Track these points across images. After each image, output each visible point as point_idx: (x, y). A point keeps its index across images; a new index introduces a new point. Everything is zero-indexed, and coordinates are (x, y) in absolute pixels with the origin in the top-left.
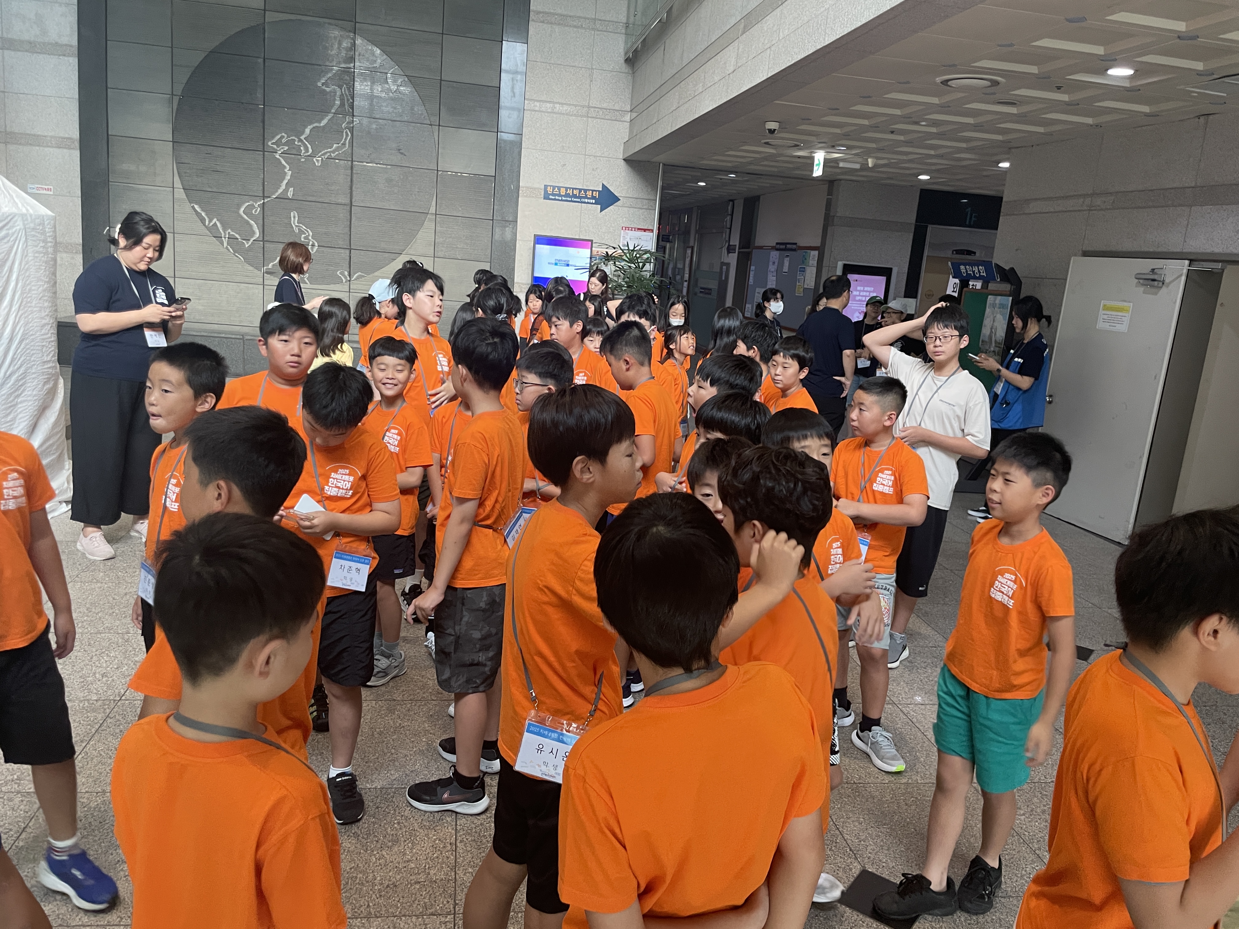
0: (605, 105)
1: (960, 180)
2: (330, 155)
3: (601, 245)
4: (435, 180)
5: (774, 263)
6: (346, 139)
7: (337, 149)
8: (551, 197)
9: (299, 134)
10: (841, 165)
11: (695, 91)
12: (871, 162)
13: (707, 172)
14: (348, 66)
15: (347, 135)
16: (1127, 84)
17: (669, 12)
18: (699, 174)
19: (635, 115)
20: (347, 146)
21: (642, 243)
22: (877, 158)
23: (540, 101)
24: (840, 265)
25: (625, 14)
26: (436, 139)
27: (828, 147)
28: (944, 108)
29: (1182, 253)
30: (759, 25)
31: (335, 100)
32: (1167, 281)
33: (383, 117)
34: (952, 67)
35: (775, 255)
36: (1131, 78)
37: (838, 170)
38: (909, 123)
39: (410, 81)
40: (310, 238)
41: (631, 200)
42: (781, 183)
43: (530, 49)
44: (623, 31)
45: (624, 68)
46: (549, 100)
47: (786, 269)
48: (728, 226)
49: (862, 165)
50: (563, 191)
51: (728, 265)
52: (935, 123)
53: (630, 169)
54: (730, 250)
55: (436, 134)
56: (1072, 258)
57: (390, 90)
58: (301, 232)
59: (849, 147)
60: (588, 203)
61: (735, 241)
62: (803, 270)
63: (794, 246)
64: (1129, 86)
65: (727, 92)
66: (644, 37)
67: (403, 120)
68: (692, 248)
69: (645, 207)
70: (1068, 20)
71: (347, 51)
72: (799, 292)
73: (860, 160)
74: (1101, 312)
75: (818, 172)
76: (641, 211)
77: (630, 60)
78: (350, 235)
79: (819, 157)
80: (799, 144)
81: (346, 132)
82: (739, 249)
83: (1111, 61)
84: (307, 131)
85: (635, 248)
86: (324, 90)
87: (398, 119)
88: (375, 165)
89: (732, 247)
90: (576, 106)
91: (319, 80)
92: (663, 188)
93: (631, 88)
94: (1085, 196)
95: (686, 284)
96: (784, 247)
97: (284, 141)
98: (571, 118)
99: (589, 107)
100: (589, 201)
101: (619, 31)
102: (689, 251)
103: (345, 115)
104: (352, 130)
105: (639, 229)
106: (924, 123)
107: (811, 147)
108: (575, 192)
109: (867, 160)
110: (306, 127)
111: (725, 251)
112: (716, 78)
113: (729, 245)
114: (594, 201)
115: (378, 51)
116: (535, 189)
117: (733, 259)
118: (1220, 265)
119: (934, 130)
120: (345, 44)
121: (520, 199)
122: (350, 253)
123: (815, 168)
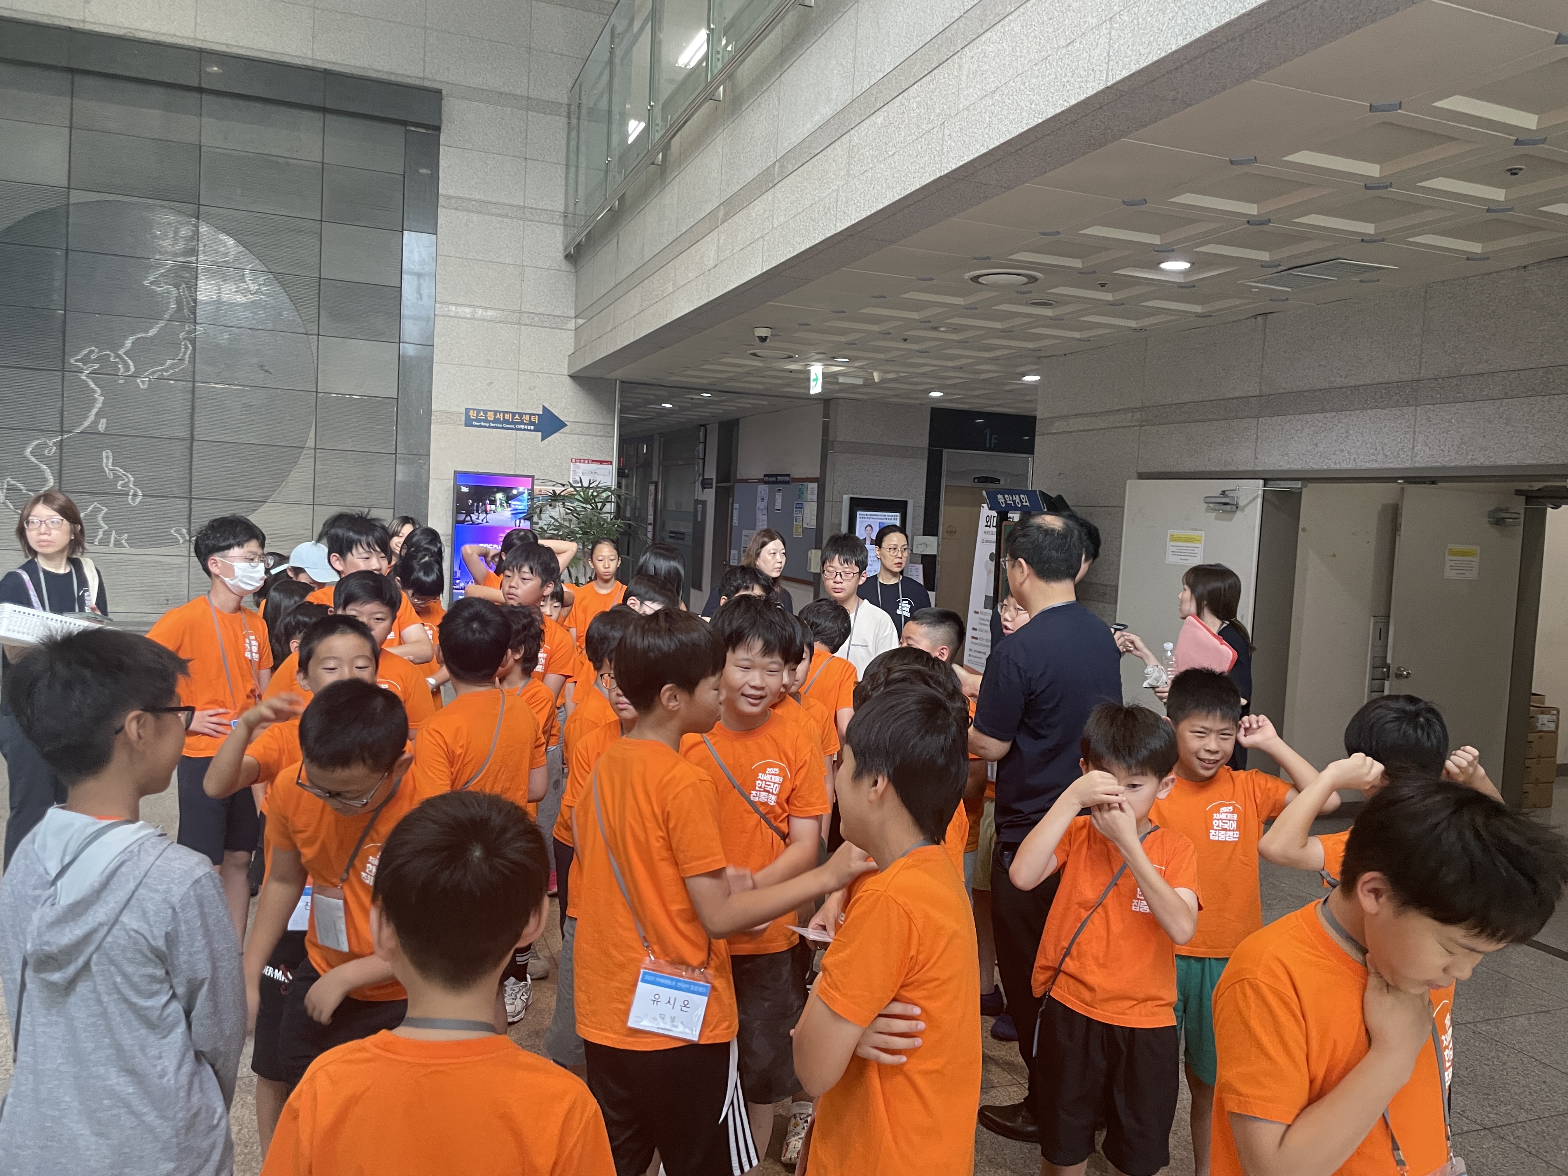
0: (541, 310)
1: (979, 396)
2: (162, 375)
3: (544, 481)
4: (314, 404)
5: (763, 499)
6: (185, 354)
7: (172, 367)
8: (474, 423)
9: (115, 346)
10: (841, 380)
11: (663, 291)
12: (876, 376)
13: (675, 391)
14: (189, 259)
15: (187, 348)
16: (1181, 280)
17: (622, 199)
18: (665, 393)
19: (581, 321)
20: (187, 362)
21: (599, 479)
22: (885, 372)
23: (456, 305)
24: (846, 498)
25: (562, 202)
26: (315, 352)
27: (827, 360)
28: (970, 310)
29: (1255, 472)
30: (745, 211)
31: (169, 303)
32: (1241, 504)
33: (240, 325)
34: (984, 260)
35: (763, 489)
36: (1185, 273)
37: (836, 387)
38: (926, 329)
39: (277, 279)
40: (131, 485)
41: (582, 425)
42: (766, 403)
43: (440, 241)
44: (561, 222)
45: (565, 265)
46: (468, 303)
47: (778, 506)
48: (701, 456)
49: (866, 379)
50: (490, 416)
51: (704, 503)
52: (956, 329)
53: (578, 388)
54: (706, 484)
55: (314, 346)
56: (1128, 482)
57: (248, 291)
58: (117, 477)
59: (851, 359)
60: (525, 430)
61: (711, 473)
62: (800, 507)
63: (787, 478)
64: (1182, 281)
65: (708, 291)
66: (590, 228)
67: (268, 328)
68: (656, 484)
69: (599, 434)
70: (1124, 203)
71: (188, 241)
72: (798, 534)
73: (864, 374)
74: (1170, 544)
75: (816, 388)
76: (595, 439)
77: (572, 256)
78: (191, 480)
79: (816, 370)
80: (791, 354)
81: (185, 345)
82: (717, 483)
83: (1168, 252)
84: (128, 343)
85: (590, 484)
86: (154, 291)
87: (260, 327)
88: (227, 386)
89: (707, 481)
90: (503, 310)
91: (146, 278)
92: (622, 411)
93: (574, 289)
94: (1133, 410)
95: (650, 528)
96: (774, 480)
97: (93, 357)
98: (498, 325)
99: (521, 312)
100: (526, 427)
101: (555, 221)
102: (652, 488)
103: (183, 321)
104: (193, 342)
105: (593, 461)
106: (942, 329)
107: (807, 359)
108: (507, 417)
109: (872, 373)
110: (126, 338)
111: (698, 486)
112: (690, 275)
113: (703, 479)
114: (532, 428)
115: (231, 242)
116: (453, 413)
117: (709, 496)
118: (1299, 485)
119: (955, 337)
120: (185, 232)
121: (433, 426)
122: (190, 504)
123: (812, 384)
